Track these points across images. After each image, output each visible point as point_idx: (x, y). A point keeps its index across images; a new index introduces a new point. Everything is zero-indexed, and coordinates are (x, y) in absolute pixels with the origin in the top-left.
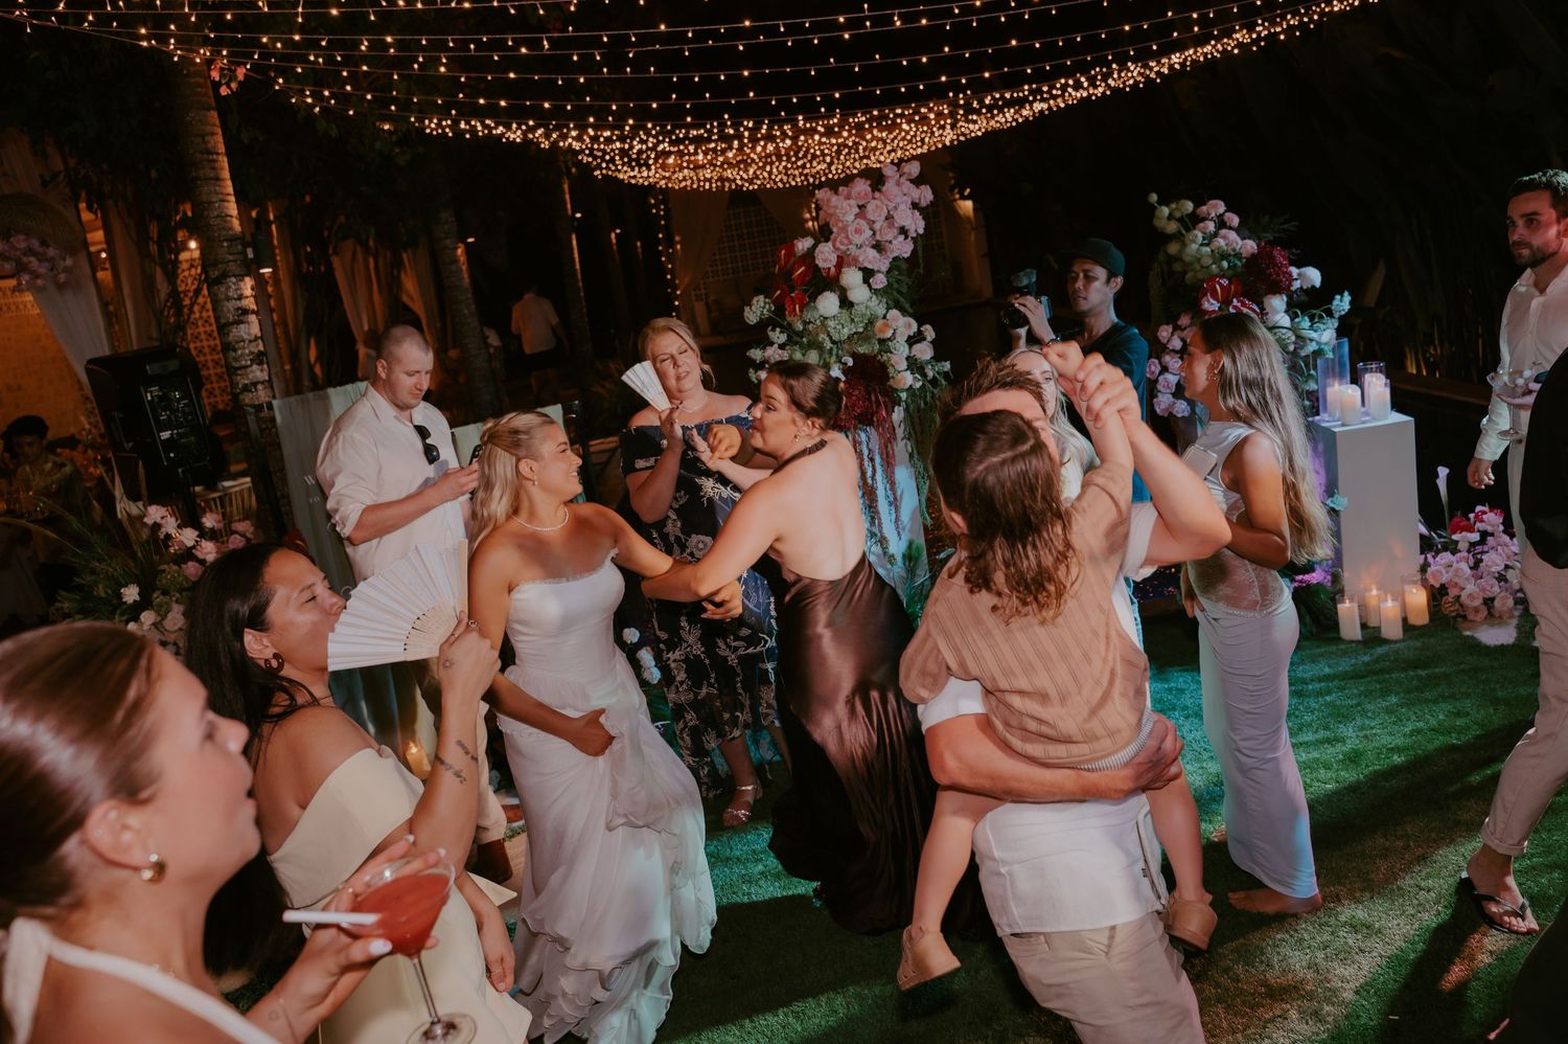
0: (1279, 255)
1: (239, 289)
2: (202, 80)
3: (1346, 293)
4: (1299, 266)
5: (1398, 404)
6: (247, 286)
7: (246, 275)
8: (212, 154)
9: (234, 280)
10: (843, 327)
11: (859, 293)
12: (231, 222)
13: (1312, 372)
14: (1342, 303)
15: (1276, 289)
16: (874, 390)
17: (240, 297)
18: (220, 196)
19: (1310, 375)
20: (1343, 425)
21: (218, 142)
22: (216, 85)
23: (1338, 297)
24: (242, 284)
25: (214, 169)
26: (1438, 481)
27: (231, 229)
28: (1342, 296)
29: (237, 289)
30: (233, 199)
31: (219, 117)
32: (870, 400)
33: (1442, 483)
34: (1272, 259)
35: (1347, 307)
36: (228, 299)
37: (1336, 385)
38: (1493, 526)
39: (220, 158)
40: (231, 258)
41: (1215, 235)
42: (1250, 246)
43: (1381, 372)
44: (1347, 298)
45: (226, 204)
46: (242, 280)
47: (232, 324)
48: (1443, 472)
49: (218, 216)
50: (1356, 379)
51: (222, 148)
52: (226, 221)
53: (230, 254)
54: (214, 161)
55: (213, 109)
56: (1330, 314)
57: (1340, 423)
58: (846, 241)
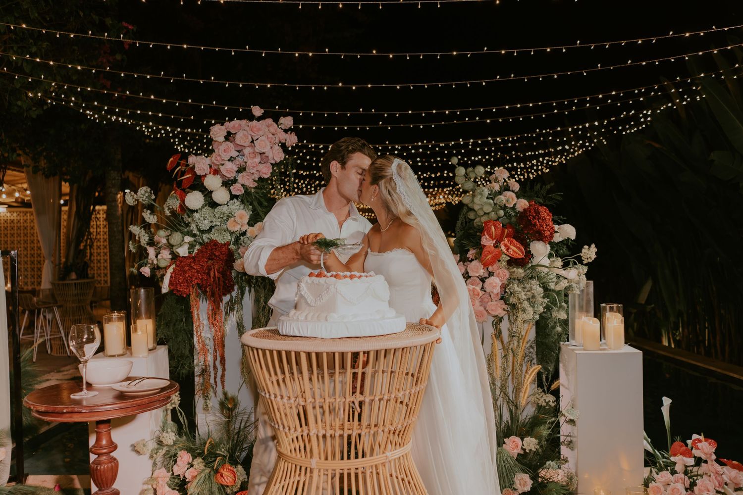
0: (544, 212)
3: (593, 246)
4: (559, 224)
5: (631, 339)
10: (205, 220)
11: (221, 195)
13: (563, 304)
14: (590, 253)
15: (540, 237)
16: (214, 268)
19: (561, 307)
20: (584, 350)
23: (586, 247)
26: (662, 408)
28: (590, 247)
32: (209, 274)
33: (665, 410)
34: (538, 212)
35: (594, 256)
37: (583, 317)
38: (706, 454)
41: (500, 193)
42: (523, 204)
43: (619, 312)
44: (594, 249)
48: (667, 401)
50: (598, 314)
56: (581, 261)
57: (583, 348)
58: (219, 158)
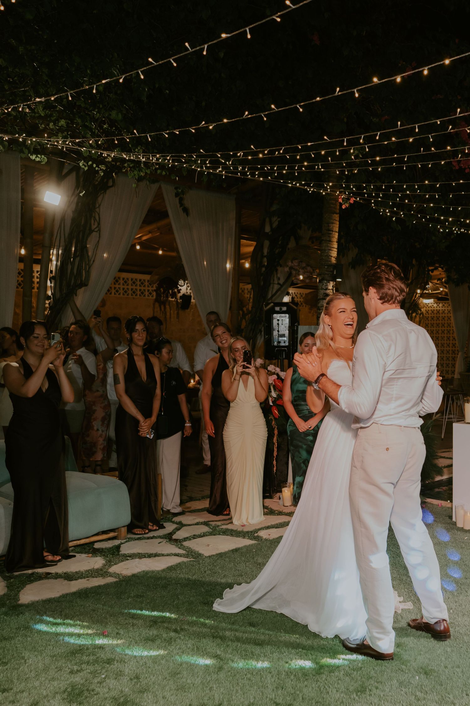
1: (327, 285)
2: (334, 202)
6: (331, 285)
7: (331, 281)
8: (330, 231)
9: (326, 282)
12: (331, 259)
17: (327, 289)
18: (329, 248)
21: (336, 227)
22: (341, 205)
24: (328, 284)
25: (329, 237)
27: (330, 261)
29: (326, 286)
30: (336, 250)
31: (339, 217)
36: (322, 289)
39: (333, 233)
40: (327, 273)
45: (331, 251)
46: (329, 282)
47: (321, 299)
49: (326, 256)
51: (337, 230)
52: (329, 258)
53: (327, 271)
54: (331, 234)
55: (337, 214)
